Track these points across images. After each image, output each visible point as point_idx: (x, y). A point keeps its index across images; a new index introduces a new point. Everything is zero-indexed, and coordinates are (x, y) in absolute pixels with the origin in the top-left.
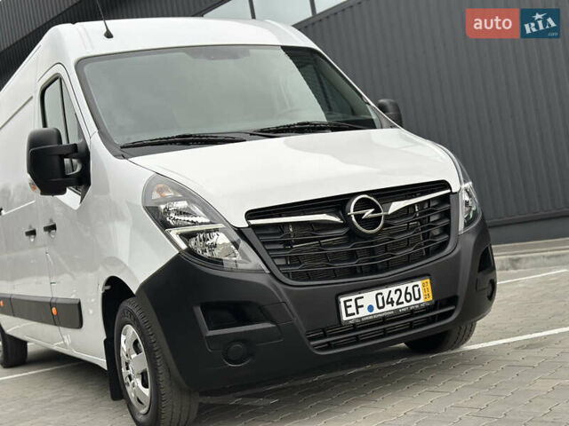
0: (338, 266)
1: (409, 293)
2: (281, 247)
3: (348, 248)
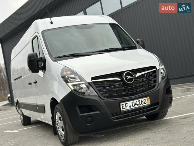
0: (120, 93)
1: (143, 102)
2: (102, 88)
3: (123, 88)
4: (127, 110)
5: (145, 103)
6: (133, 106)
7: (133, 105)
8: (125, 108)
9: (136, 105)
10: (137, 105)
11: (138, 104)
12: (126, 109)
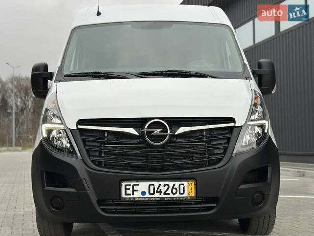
3: (138, 152)
4: (134, 198)
6: (150, 194)
7: (152, 192)
8: (130, 194)
9: (157, 192)
10: (161, 192)
11: (163, 191)
12: (132, 196)
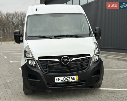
1: (72, 78)
3: (59, 67)
5: (74, 79)
8: (58, 81)
9: (66, 80)
